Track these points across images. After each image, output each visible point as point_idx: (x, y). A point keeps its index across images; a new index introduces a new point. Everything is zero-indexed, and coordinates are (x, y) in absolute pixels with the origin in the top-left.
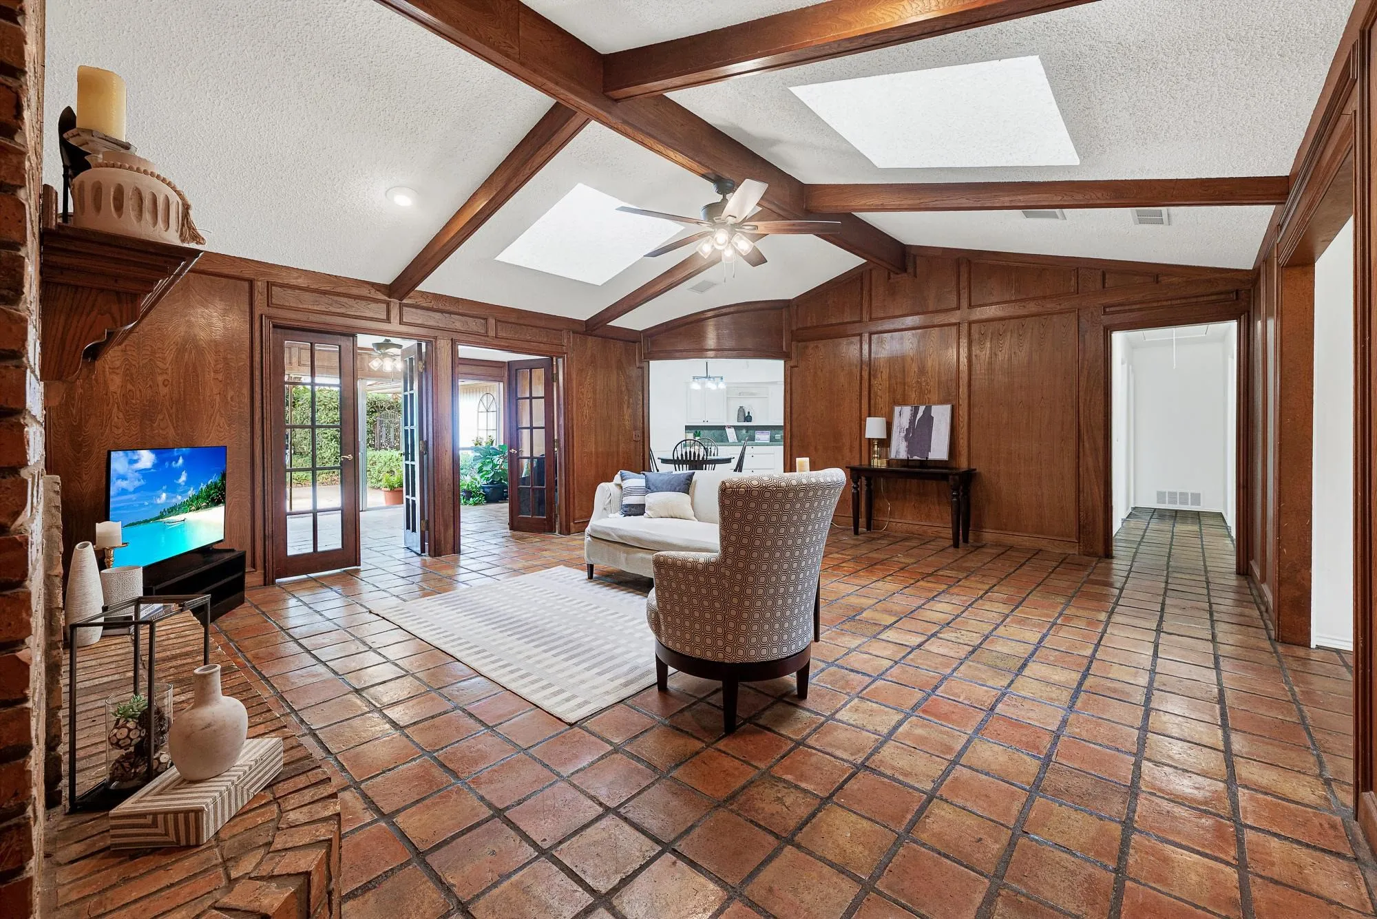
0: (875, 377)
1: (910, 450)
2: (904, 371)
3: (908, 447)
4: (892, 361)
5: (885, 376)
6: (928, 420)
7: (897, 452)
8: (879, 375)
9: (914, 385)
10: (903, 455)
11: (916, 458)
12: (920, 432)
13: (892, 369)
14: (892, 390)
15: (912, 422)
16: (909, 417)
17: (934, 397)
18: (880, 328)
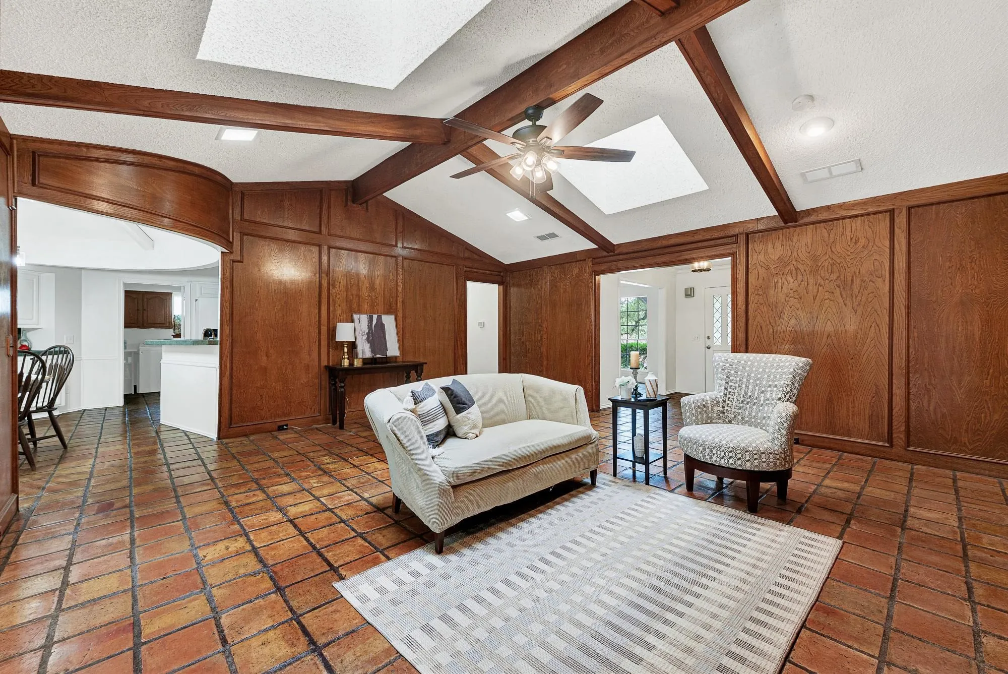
0: (334, 287)
1: (373, 351)
2: (359, 286)
3: (371, 347)
4: (348, 275)
5: (343, 286)
6: (381, 326)
7: (363, 352)
8: (337, 286)
9: (367, 298)
10: (368, 354)
11: (378, 356)
12: (377, 336)
13: (349, 282)
14: (349, 302)
15: (370, 327)
16: (367, 324)
17: (381, 308)
18: (338, 244)
